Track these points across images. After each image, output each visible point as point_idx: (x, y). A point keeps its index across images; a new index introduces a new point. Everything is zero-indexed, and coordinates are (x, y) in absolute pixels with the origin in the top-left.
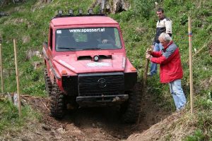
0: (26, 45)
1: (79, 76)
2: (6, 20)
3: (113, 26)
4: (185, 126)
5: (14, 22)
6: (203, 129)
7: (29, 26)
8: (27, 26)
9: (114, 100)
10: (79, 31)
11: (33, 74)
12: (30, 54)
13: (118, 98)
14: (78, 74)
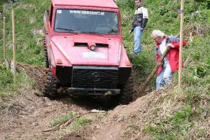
0: (32, 25)
1: (74, 67)
2: (18, 5)
3: (113, 10)
4: (173, 100)
5: (25, 7)
6: (191, 104)
7: (36, 10)
8: (34, 10)
9: (106, 94)
10: (79, 12)
11: (36, 49)
12: (34, 32)
13: (109, 93)
14: (73, 65)
